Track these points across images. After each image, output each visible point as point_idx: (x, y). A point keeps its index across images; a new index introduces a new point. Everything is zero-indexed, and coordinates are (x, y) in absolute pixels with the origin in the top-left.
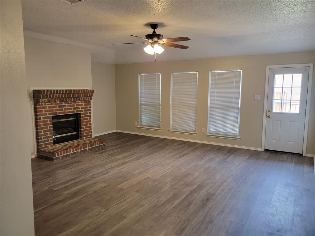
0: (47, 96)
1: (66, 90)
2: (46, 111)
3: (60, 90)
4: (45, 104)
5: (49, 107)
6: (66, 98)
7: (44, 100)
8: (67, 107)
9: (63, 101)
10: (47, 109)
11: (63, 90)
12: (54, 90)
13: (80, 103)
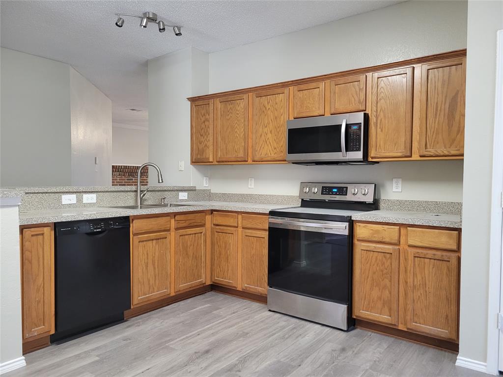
0: (118, 170)
1: (133, 167)
2: (117, 182)
3: (129, 166)
4: (117, 177)
5: (119, 180)
6: (133, 173)
7: (116, 173)
8: (134, 181)
9: (131, 175)
10: (118, 181)
11: (131, 166)
12: (124, 166)
13: (145, 178)
